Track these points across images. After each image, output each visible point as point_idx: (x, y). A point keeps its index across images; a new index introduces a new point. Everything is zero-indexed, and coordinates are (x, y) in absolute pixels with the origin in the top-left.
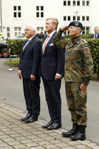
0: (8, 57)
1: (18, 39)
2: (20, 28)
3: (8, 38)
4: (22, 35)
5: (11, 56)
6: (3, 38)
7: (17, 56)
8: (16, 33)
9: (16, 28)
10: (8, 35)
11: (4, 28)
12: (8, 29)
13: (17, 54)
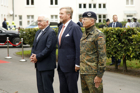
0: (21, 47)
1: (31, 27)
2: (33, 16)
3: (21, 27)
4: (35, 24)
5: (24, 45)
6: (15, 26)
7: (29, 46)
8: (29, 22)
9: (28, 16)
10: (21, 23)
11: (16, 16)
12: (21, 17)
13: (29, 43)
